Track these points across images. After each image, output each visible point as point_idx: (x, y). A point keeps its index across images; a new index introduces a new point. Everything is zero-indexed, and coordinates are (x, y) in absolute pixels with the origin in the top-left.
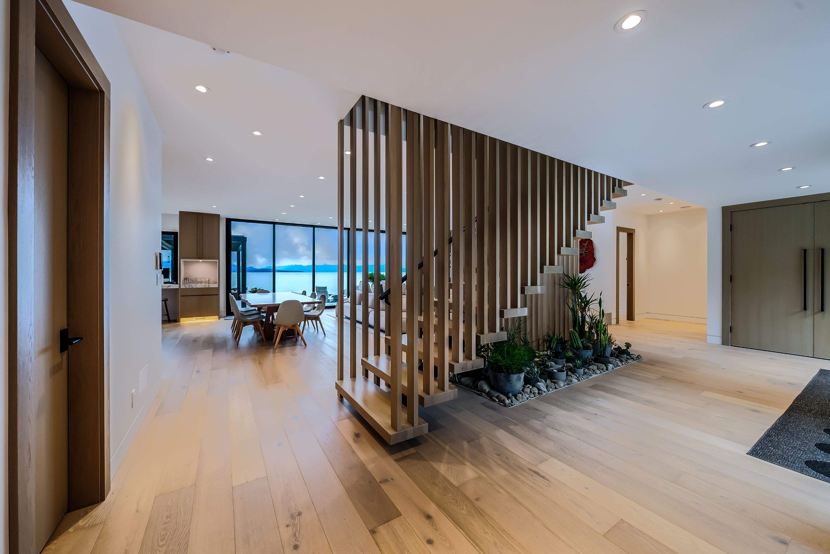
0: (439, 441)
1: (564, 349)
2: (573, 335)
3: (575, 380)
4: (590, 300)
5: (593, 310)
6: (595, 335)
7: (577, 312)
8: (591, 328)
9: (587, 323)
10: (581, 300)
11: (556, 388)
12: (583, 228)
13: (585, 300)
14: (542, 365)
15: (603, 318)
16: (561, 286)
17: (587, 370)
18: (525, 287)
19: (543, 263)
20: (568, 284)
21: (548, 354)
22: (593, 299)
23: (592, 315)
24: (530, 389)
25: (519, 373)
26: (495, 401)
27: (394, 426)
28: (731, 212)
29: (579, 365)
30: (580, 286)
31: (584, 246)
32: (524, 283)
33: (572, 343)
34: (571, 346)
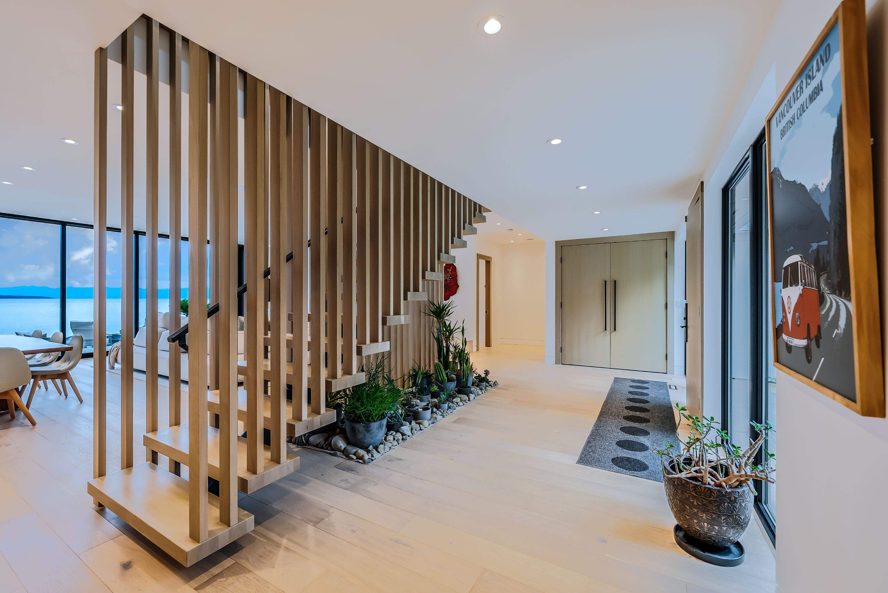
0: (272, 536)
1: (430, 383)
2: (438, 367)
3: (439, 417)
4: (453, 328)
5: (457, 340)
6: (459, 365)
7: (442, 341)
8: (454, 358)
9: (451, 352)
10: (446, 329)
11: (421, 429)
12: (447, 252)
13: (449, 328)
14: (407, 404)
15: (465, 347)
16: (427, 315)
17: (451, 404)
18: (387, 316)
19: (407, 290)
20: (433, 312)
21: (414, 391)
22: (456, 327)
23: (456, 344)
24: (393, 436)
25: (381, 419)
26: (351, 459)
27: (194, 535)
28: (562, 246)
29: (443, 400)
30: (444, 314)
31: (448, 272)
32: (386, 313)
33: (437, 376)
34: (436, 380)
